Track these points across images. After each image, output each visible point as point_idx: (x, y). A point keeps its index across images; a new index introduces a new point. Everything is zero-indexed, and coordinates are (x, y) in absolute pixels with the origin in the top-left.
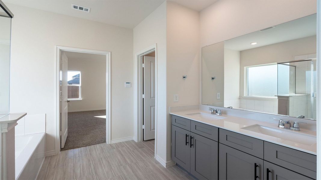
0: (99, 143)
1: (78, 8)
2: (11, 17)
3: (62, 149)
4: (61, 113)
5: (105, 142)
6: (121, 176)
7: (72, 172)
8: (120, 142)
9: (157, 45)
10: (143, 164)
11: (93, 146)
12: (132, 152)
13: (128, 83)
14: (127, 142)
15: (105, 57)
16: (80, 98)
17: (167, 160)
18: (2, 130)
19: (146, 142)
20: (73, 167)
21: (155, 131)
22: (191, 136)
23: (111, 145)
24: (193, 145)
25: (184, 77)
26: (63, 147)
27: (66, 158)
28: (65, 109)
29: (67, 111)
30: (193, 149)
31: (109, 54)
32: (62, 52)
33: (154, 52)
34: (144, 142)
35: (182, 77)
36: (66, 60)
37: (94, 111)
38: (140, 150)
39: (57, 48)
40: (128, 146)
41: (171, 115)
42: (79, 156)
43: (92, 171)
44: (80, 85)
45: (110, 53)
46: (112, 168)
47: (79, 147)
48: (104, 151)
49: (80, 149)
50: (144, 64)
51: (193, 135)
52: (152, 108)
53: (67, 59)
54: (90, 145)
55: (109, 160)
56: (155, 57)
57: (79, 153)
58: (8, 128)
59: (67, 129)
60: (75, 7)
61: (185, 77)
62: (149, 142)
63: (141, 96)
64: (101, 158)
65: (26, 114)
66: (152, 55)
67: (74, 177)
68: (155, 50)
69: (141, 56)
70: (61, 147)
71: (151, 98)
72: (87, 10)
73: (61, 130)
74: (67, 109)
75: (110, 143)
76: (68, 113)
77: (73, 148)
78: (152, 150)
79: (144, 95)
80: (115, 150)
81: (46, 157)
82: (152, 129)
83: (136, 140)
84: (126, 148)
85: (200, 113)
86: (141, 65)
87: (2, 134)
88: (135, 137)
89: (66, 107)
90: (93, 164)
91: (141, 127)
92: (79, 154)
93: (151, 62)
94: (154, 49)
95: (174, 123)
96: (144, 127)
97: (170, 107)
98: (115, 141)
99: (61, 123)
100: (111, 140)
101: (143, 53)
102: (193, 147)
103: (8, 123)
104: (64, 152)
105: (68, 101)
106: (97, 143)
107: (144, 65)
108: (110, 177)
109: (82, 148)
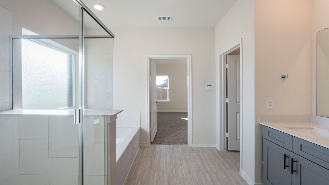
0: (181, 143)
1: (162, 18)
2: (113, 37)
3: (152, 143)
4: (151, 112)
5: (186, 143)
6: (199, 182)
7: (157, 165)
8: (201, 147)
9: (242, 40)
10: (225, 176)
11: (175, 145)
12: (213, 160)
13: (210, 86)
14: (208, 148)
15: (186, 60)
16: (168, 100)
17: (256, 181)
18: (107, 121)
19: (230, 153)
20: (158, 161)
21: (240, 142)
22: (292, 159)
23: (192, 148)
24: (295, 171)
25: (283, 77)
26: (152, 141)
27: (154, 152)
28: (154, 109)
29: (156, 110)
30: (295, 177)
31: (189, 58)
32: (151, 60)
33: (239, 50)
34: (228, 152)
35: (280, 77)
36: (154, 67)
37: (180, 112)
38: (222, 159)
39: (147, 56)
40: (209, 152)
41: (262, 126)
42: (164, 152)
43: (173, 168)
44: (168, 88)
45: (190, 56)
46: (191, 172)
47: (164, 144)
48: (185, 152)
49: (165, 145)
50: (228, 64)
51: (296, 157)
52: (238, 115)
53: (156, 65)
54: (173, 144)
55: (189, 162)
56: (240, 54)
57: (164, 149)
58: (110, 120)
59: (156, 127)
60: (159, 18)
61: (285, 77)
62: (234, 153)
63: (224, 100)
64: (182, 159)
65: (122, 111)
66: (236, 52)
67: (159, 169)
68: (240, 47)
69: (224, 56)
70: (151, 141)
71: (236, 103)
72: (169, 18)
73: (151, 126)
74: (156, 109)
75: (191, 146)
76: (157, 112)
77: (160, 144)
78: (237, 163)
79: (228, 99)
80: (195, 154)
81: (141, 147)
82: (237, 139)
83: (218, 148)
84: (206, 154)
85: (312, 128)
86: (224, 65)
87: (107, 124)
88: (218, 145)
89: (156, 107)
90: (174, 163)
91: (224, 135)
92: (164, 151)
93: (236, 61)
94: (239, 45)
95: (265, 136)
96: (227, 135)
97: (260, 115)
98: (197, 145)
99: (151, 121)
100: (192, 142)
101: (227, 52)
102: (297, 174)
103: (110, 117)
104: (153, 146)
105: (157, 102)
106: (179, 143)
107: (227, 66)
108: (188, 180)
109: (167, 145)
